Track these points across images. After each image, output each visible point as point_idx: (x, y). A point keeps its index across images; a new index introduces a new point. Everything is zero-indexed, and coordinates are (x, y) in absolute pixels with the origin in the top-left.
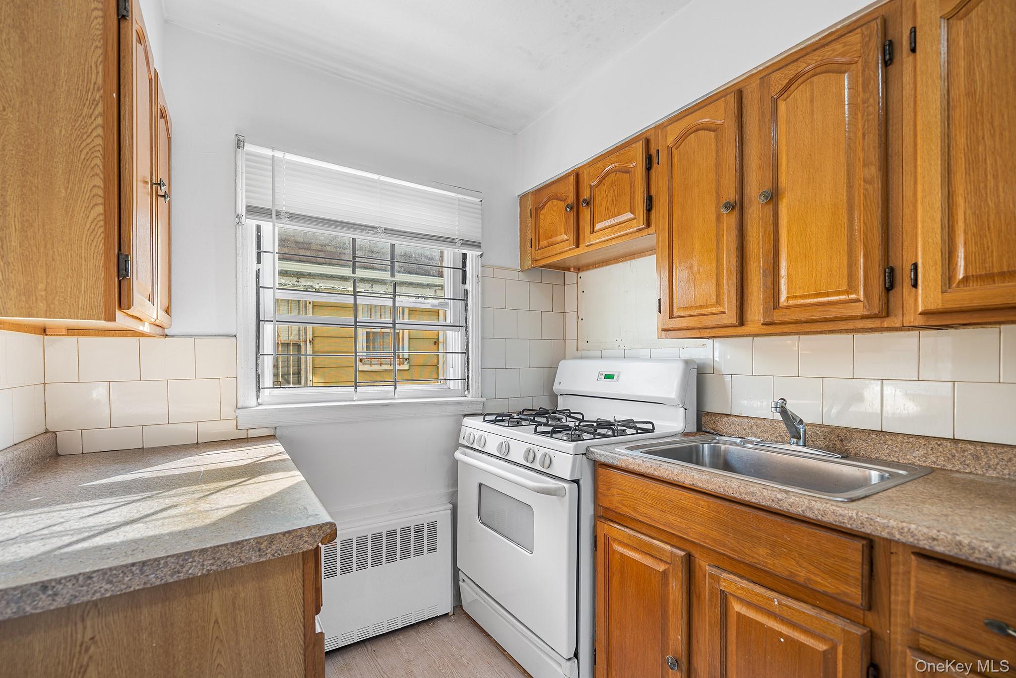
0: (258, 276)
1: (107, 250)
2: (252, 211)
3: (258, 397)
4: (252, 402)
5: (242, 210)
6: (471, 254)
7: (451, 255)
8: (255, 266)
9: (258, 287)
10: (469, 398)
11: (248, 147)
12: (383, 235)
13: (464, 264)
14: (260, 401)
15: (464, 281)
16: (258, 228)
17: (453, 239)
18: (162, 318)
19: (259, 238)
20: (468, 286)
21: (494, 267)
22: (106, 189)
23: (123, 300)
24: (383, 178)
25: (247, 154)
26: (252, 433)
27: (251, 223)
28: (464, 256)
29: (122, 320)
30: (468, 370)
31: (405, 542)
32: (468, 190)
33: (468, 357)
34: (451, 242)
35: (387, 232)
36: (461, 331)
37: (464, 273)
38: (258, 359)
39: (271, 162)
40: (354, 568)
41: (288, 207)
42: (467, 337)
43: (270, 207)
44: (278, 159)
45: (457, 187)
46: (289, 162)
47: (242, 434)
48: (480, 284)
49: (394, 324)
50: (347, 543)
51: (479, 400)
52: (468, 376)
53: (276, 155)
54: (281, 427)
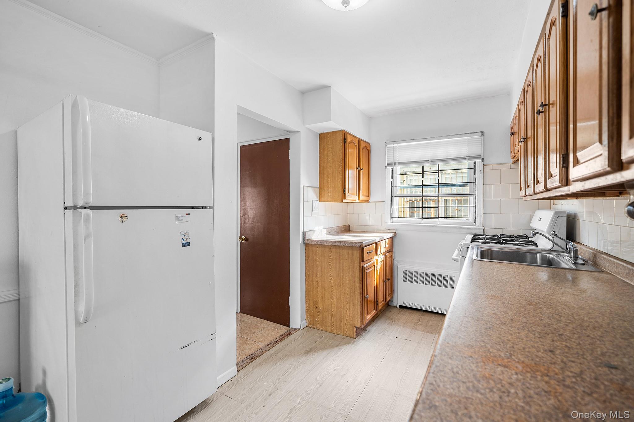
0: (391, 183)
2: (389, 164)
4: (389, 221)
5: (387, 164)
6: (478, 161)
7: (468, 164)
8: (391, 180)
9: (392, 187)
10: (474, 226)
11: (388, 146)
12: (431, 163)
13: (475, 166)
14: (391, 221)
15: (475, 174)
16: (392, 169)
17: (465, 157)
18: (363, 198)
19: (392, 171)
20: (476, 176)
21: (492, 164)
23: (345, 197)
24: (431, 141)
25: (388, 148)
26: (389, 231)
27: (390, 168)
28: (475, 163)
29: (344, 201)
30: (475, 214)
31: (439, 280)
32: (474, 133)
33: (475, 208)
34: (463, 158)
35: (433, 161)
36: (473, 196)
37: (475, 170)
38: (391, 208)
39: (393, 148)
40: (419, 282)
41: (398, 161)
42: (475, 199)
43: (393, 162)
44: (396, 146)
45: (468, 133)
46: (399, 146)
47: (387, 231)
48: (482, 174)
49: (438, 195)
50: (416, 273)
51: (480, 228)
52: (475, 217)
53: (395, 145)
54: (398, 230)
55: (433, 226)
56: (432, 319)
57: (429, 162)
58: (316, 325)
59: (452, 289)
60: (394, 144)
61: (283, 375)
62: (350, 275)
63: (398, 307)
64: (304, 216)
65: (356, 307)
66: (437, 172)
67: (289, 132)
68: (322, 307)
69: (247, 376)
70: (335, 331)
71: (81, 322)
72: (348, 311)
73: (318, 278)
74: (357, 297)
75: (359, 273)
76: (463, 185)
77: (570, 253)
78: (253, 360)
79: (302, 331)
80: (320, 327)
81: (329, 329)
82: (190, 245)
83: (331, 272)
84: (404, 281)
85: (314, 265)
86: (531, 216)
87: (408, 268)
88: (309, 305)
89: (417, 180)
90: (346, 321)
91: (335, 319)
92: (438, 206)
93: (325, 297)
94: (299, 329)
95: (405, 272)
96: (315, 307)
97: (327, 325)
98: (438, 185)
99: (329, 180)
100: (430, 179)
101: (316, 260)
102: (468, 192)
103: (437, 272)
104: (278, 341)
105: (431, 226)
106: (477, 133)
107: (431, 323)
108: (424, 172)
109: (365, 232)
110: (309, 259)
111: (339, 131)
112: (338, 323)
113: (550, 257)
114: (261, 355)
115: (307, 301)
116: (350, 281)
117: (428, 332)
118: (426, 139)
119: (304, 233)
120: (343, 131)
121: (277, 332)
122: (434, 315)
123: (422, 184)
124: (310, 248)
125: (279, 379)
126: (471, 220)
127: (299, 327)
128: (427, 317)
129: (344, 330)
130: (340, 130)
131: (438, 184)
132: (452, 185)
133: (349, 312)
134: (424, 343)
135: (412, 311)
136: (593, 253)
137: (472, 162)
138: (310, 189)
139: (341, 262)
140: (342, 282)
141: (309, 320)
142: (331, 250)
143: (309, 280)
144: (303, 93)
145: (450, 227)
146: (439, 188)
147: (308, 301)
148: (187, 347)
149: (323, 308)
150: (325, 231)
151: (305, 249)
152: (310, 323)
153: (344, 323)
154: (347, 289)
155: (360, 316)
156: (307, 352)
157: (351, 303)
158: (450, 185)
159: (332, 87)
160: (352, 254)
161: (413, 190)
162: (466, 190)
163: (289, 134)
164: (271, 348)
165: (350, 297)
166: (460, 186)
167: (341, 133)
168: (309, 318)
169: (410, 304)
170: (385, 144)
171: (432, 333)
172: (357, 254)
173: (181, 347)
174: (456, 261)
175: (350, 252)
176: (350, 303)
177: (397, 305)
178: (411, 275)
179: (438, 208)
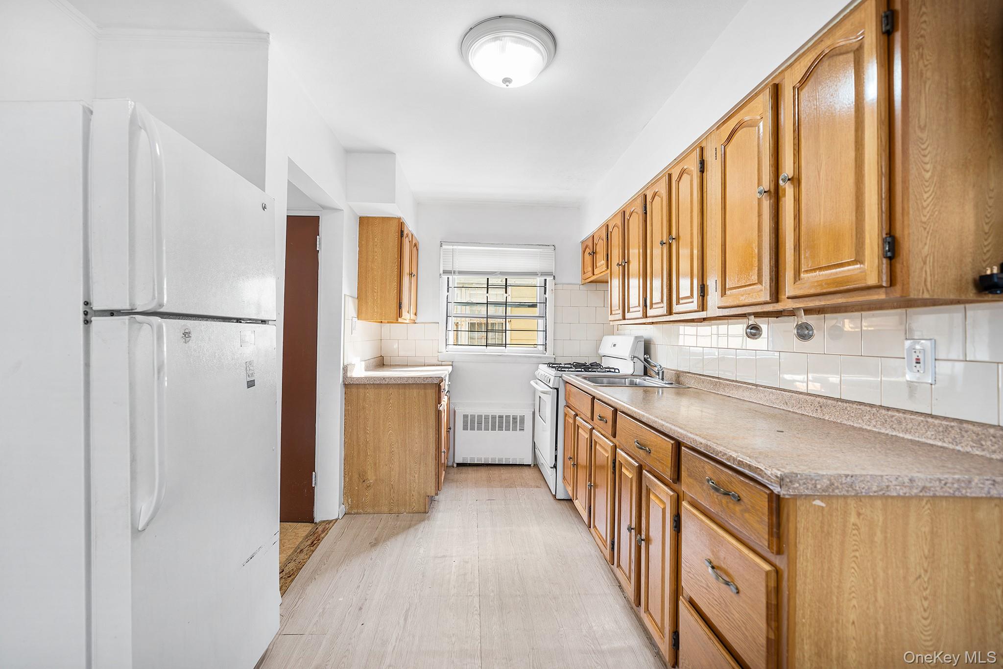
0: (447, 298)
1: (397, 301)
2: (445, 272)
3: (446, 348)
4: (444, 350)
5: (441, 272)
6: (549, 279)
7: (539, 281)
8: (446, 294)
9: (447, 302)
10: (546, 355)
11: (444, 247)
12: (499, 275)
13: (546, 284)
14: (447, 350)
15: (545, 294)
16: (448, 278)
17: (537, 272)
18: (413, 317)
19: (448, 281)
20: (547, 296)
21: (564, 284)
22: (397, 288)
23: (400, 315)
25: (443, 249)
26: (443, 363)
27: (445, 277)
28: (545, 280)
29: (400, 320)
30: (546, 340)
31: (508, 422)
32: (546, 245)
33: (546, 333)
34: (535, 274)
35: (502, 273)
36: (543, 319)
37: (545, 288)
38: (446, 332)
39: (452, 251)
40: (483, 429)
41: (457, 270)
42: (546, 322)
43: (451, 270)
44: (456, 249)
45: (540, 245)
46: (459, 249)
47: (440, 363)
48: (553, 294)
49: (506, 316)
50: (480, 417)
51: (551, 356)
52: (546, 344)
53: (455, 247)
54: (455, 362)
55: (500, 355)
56: (502, 472)
57: (496, 275)
58: (363, 509)
59: (522, 432)
60: (453, 246)
61: (361, 581)
62: (421, 424)
63: (455, 465)
64: (345, 341)
65: (430, 469)
66: (505, 287)
67: (324, 207)
68: (374, 478)
69: (301, 600)
70: (395, 510)
71: (139, 529)
72: (416, 476)
73: (368, 436)
74: (431, 454)
75: (434, 421)
76: (534, 306)
77: (658, 375)
78: (292, 577)
79: (343, 521)
80: (370, 510)
81: (385, 509)
82: (254, 385)
83: (390, 423)
84: (464, 429)
85: (360, 416)
86: (599, 342)
87: (470, 411)
88: (351, 479)
89: (480, 296)
90: (414, 491)
91: (396, 492)
92: (506, 330)
93: (379, 462)
94: (337, 520)
95: (465, 417)
96: (361, 481)
97: (382, 503)
98: (506, 304)
99: (376, 288)
100: (497, 295)
101: (364, 408)
102: (537, 315)
103: (504, 412)
104: (313, 542)
105: (498, 355)
106: (548, 246)
107: (503, 477)
108: (489, 287)
109: (407, 366)
110: (351, 407)
111: (393, 218)
112: (401, 497)
113: (637, 382)
114: (301, 568)
115: (347, 473)
116: (420, 432)
117: (506, 487)
118: (492, 245)
119: (345, 369)
120: (399, 219)
121: (294, 534)
122: (501, 468)
123: (487, 302)
124: (354, 390)
125: (359, 587)
126: (541, 348)
127: (336, 517)
128: (495, 472)
129: (410, 505)
130: (395, 216)
131: (506, 302)
132: (521, 305)
133: (419, 477)
134: (510, 499)
135: (475, 468)
136: (676, 373)
137: (543, 278)
138: (350, 299)
139: (407, 407)
140: (407, 436)
141: (350, 503)
142: (391, 391)
143: (351, 441)
144: (348, 152)
145: (520, 356)
146: (507, 308)
147: (349, 473)
148: (253, 558)
149: (376, 480)
150: (363, 365)
151: (345, 393)
152: (351, 508)
153: (410, 495)
154: (416, 445)
155: (434, 480)
156: (375, 544)
157: (422, 463)
158: (518, 305)
159: (397, 155)
160: (425, 394)
161: (475, 308)
162: (536, 311)
163: (321, 211)
164: (311, 555)
165: (421, 456)
166: (529, 306)
167: (396, 222)
168: (350, 500)
169: (471, 458)
170: (439, 244)
171: (511, 487)
172: (431, 393)
173: (246, 560)
174: (546, 394)
175: (422, 392)
176: (420, 464)
177: (454, 464)
178: (473, 422)
179: (506, 332)
